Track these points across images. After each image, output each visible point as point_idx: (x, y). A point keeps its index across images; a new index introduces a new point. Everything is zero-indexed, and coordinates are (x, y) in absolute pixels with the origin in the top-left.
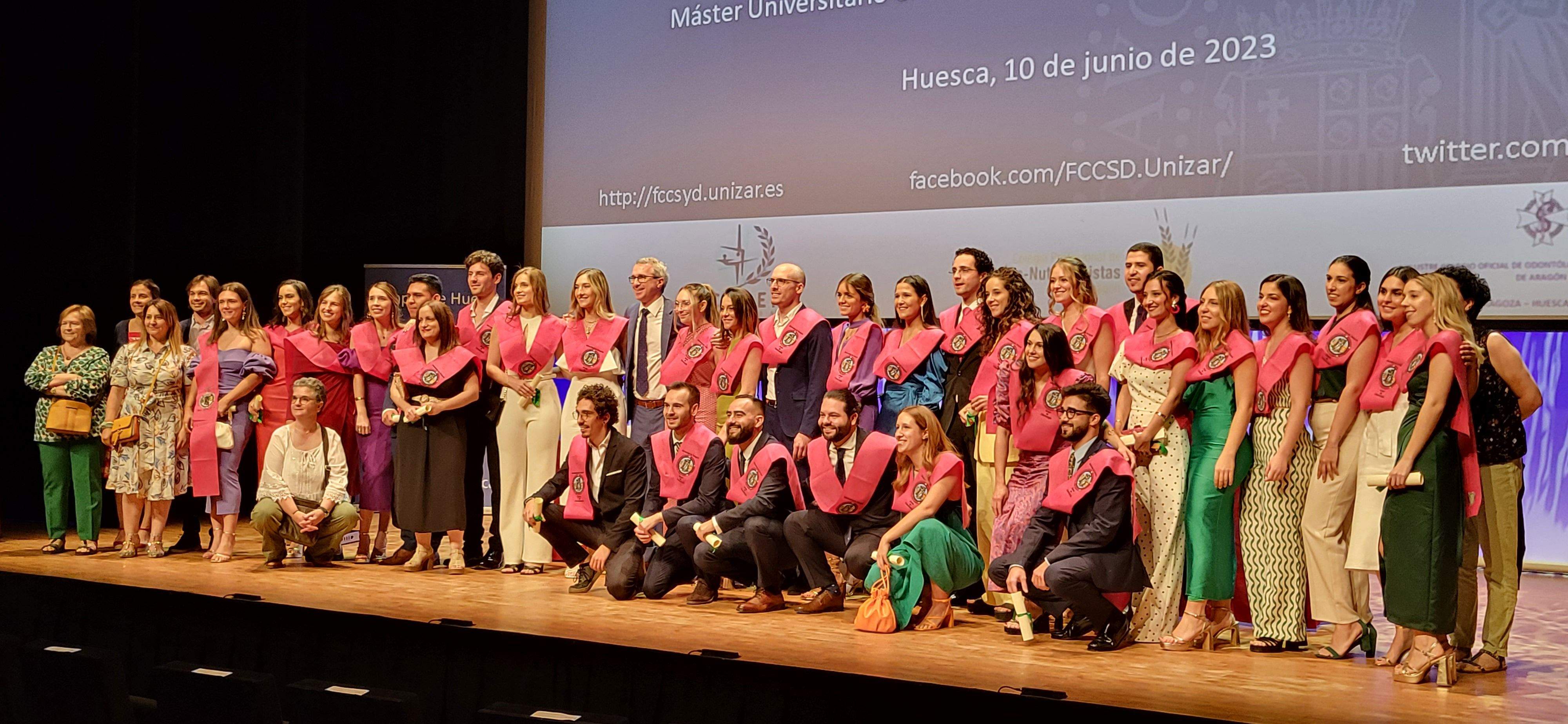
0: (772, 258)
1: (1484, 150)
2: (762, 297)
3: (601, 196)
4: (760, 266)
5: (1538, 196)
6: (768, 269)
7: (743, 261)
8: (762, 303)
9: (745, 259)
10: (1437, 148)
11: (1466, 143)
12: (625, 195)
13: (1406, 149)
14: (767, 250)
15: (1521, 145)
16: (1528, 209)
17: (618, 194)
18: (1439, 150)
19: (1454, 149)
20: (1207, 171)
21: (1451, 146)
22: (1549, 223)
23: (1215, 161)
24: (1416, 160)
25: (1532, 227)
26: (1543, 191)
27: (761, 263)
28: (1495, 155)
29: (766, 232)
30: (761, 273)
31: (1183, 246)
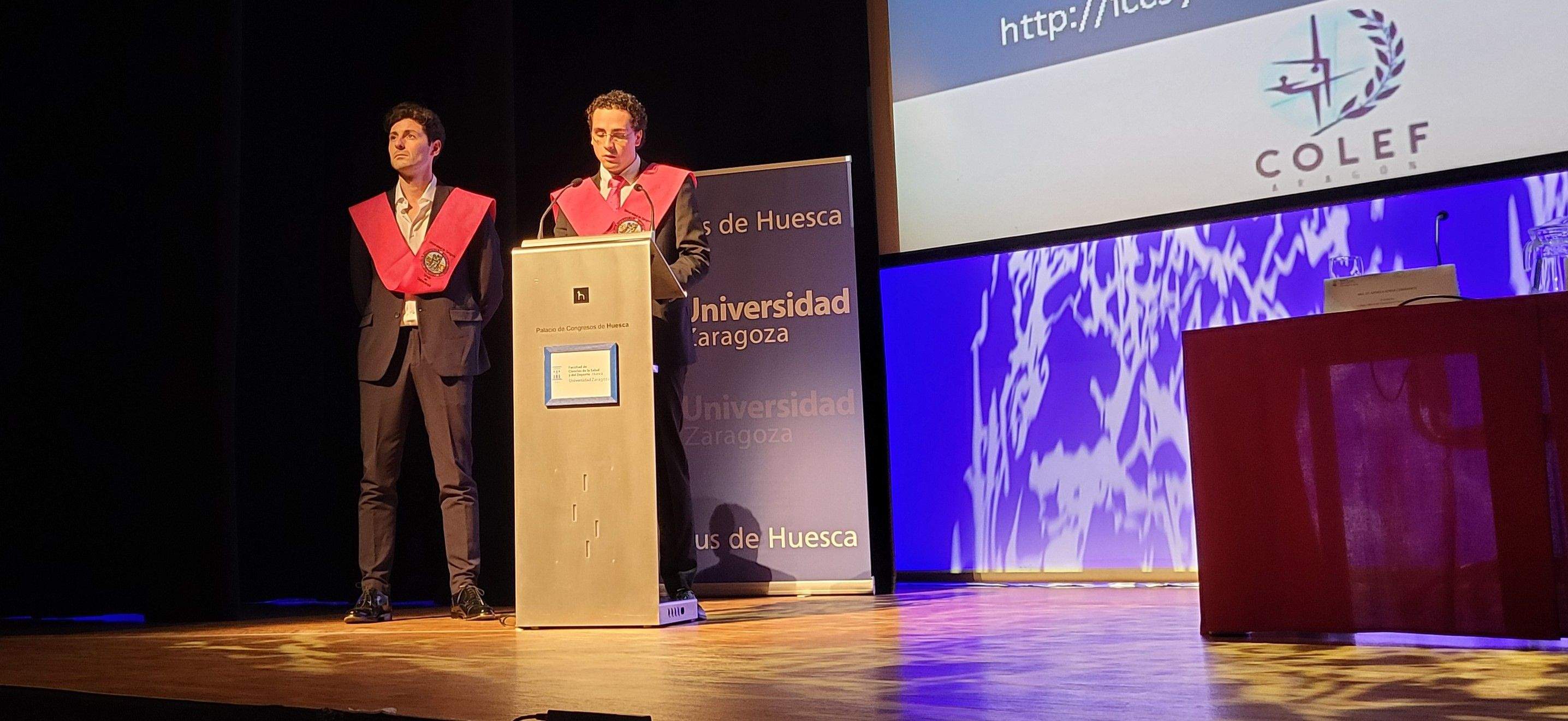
0: (1398, 60)
2: (1383, 138)
3: (1004, 29)
4: (1371, 82)
6: (1391, 83)
7: (1327, 81)
8: (1384, 150)
9: (1332, 74)
12: (1052, 16)
14: (1384, 49)
17: (1039, 17)
27: (1373, 75)
29: (1379, 16)
30: (1372, 95)
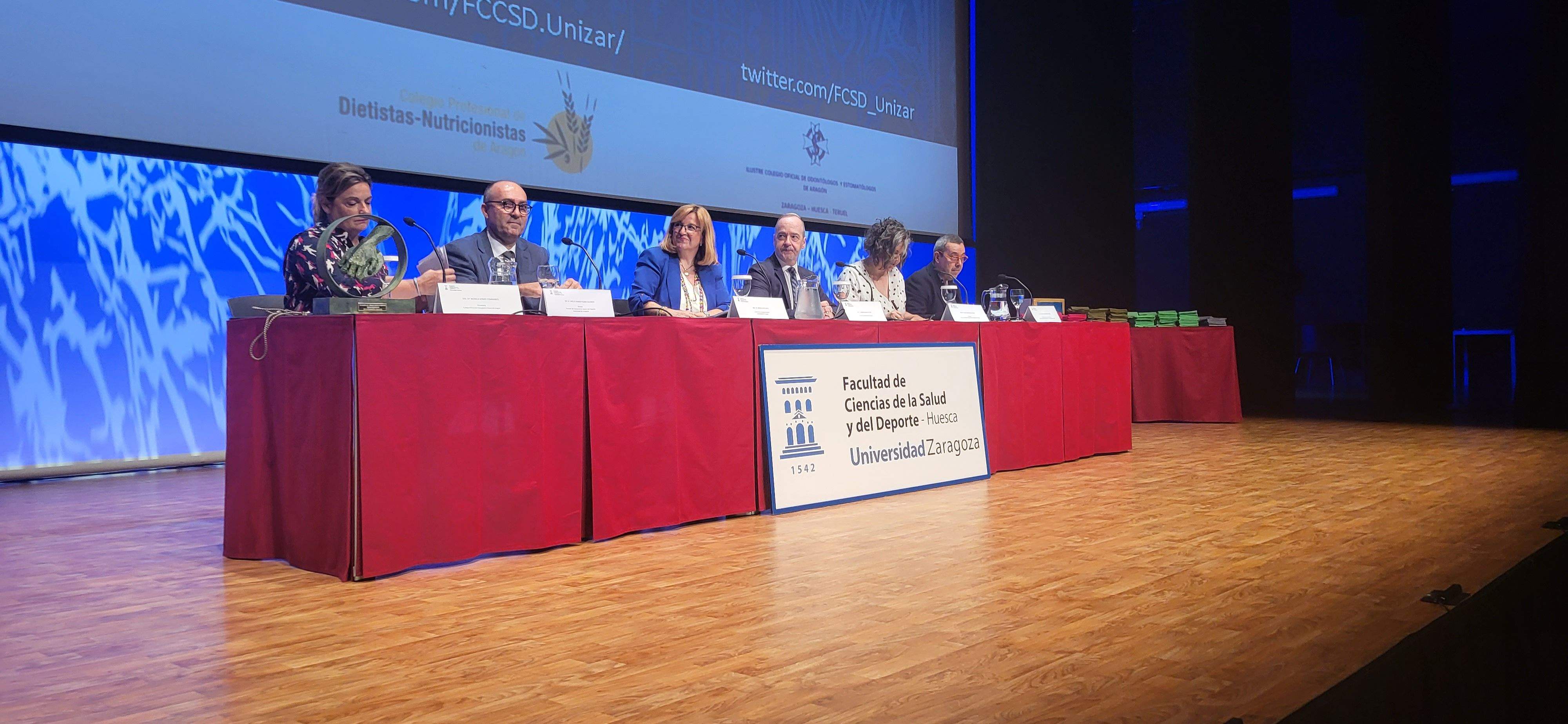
1: (786, 83)
5: (813, 127)
10: (760, 72)
11: (776, 74)
13: (743, 67)
15: (804, 84)
16: (808, 135)
18: (762, 74)
19: (770, 76)
20: (603, 44)
21: (768, 74)
22: (818, 148)
23: (610, 36)
24: (749, 78)
25: (810, 149)
26: (815, 124)
28: (792, 89)
31: (585, 117)
